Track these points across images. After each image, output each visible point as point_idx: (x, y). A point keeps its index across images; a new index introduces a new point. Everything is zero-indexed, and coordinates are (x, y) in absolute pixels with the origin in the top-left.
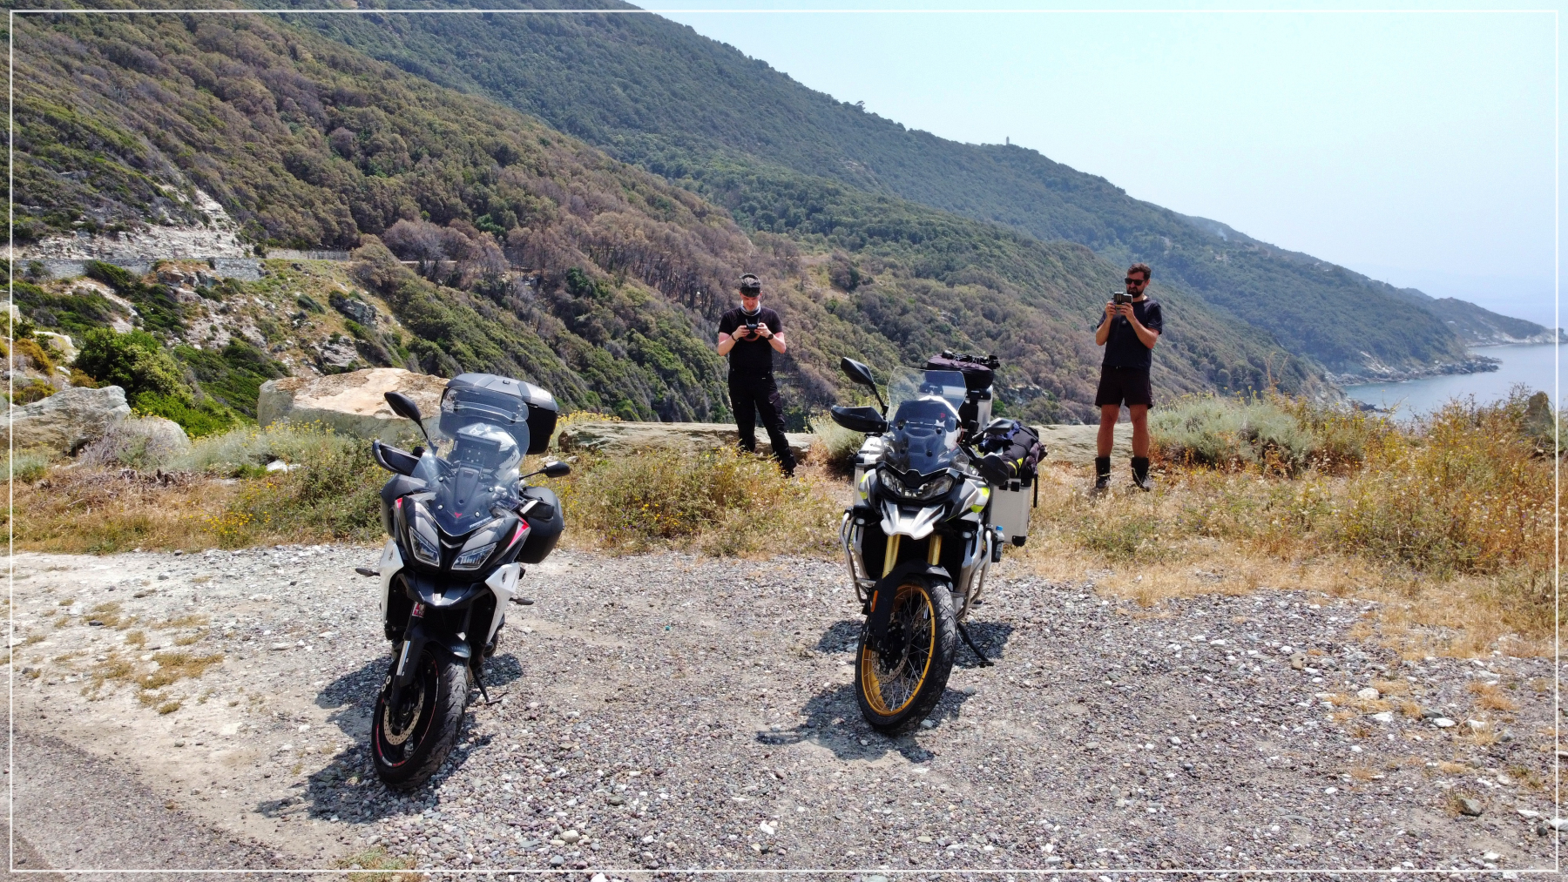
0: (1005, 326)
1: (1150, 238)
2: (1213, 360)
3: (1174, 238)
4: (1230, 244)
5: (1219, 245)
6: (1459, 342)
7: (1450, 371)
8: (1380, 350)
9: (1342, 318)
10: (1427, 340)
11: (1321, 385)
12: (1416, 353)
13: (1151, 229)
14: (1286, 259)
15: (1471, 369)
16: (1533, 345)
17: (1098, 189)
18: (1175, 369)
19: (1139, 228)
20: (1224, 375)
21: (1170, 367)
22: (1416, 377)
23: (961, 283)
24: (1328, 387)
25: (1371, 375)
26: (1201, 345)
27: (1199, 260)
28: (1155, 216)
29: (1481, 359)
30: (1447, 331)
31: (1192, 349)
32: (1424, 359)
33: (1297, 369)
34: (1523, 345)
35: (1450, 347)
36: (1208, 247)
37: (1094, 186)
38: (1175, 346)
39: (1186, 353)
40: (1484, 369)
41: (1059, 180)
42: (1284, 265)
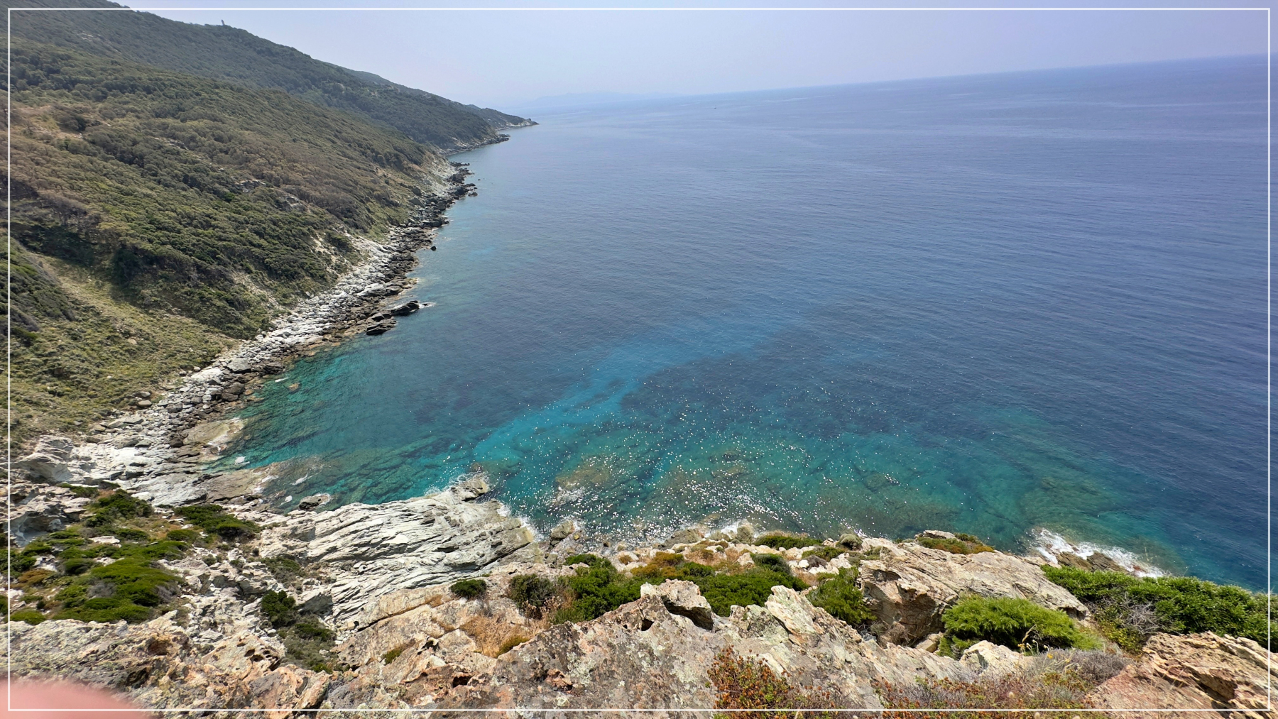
0: (231, 145)
1: (332, 84)
2: (373, 151)
3: (345, 83)
4: (379, 86)
5: (372, 87)
6: (492, 128)
7: (491, 143)
8: (461, 136)
9: (440, 122)
10: (479, 129)
11: (433, 156)
12: (476, 136)
13: (331, 78)
14: (408, 93)
15: (499, 141)
16: (521, 127)
17: (292, 55)
18: (352, 158)
19: (325, 79)
20: (381, 158)
21: (349, 158)
22: (478, 147)
23: (191, 119)
24: (437, 157)
25: (459, 148)
26: (364, 143)
27: (362, 95)
28: (333, 71)
29: (502, 135)
30: (487, 124)
31: (360, 146)
32: (480, 138)
33: (420, 150)
34: (518, 127)
35: (489, 131)
36: (366, 88)
37: (289, 53)
38: (350, 146)
39: (357, 148)
40: (503, 140)
41: (264, 49)
42: (409, 97)
